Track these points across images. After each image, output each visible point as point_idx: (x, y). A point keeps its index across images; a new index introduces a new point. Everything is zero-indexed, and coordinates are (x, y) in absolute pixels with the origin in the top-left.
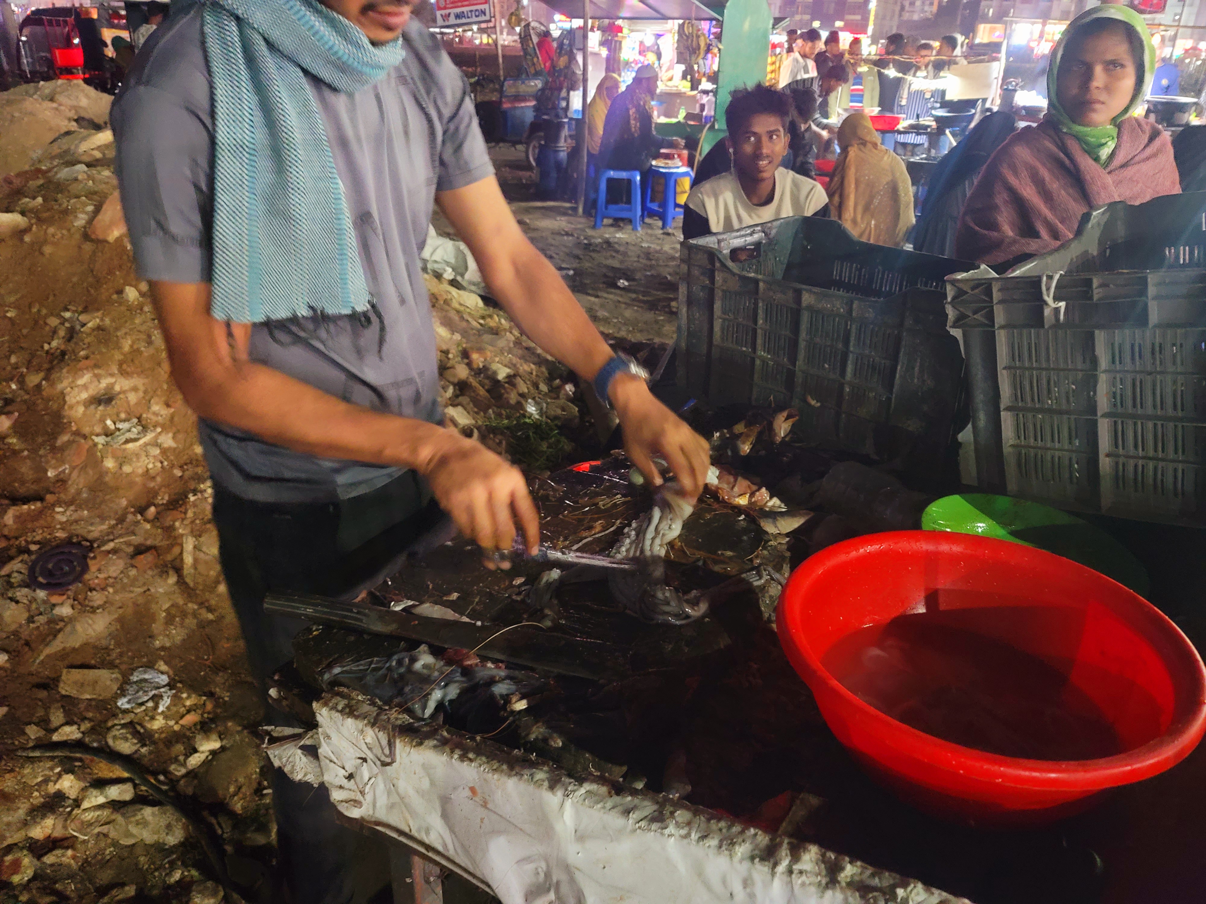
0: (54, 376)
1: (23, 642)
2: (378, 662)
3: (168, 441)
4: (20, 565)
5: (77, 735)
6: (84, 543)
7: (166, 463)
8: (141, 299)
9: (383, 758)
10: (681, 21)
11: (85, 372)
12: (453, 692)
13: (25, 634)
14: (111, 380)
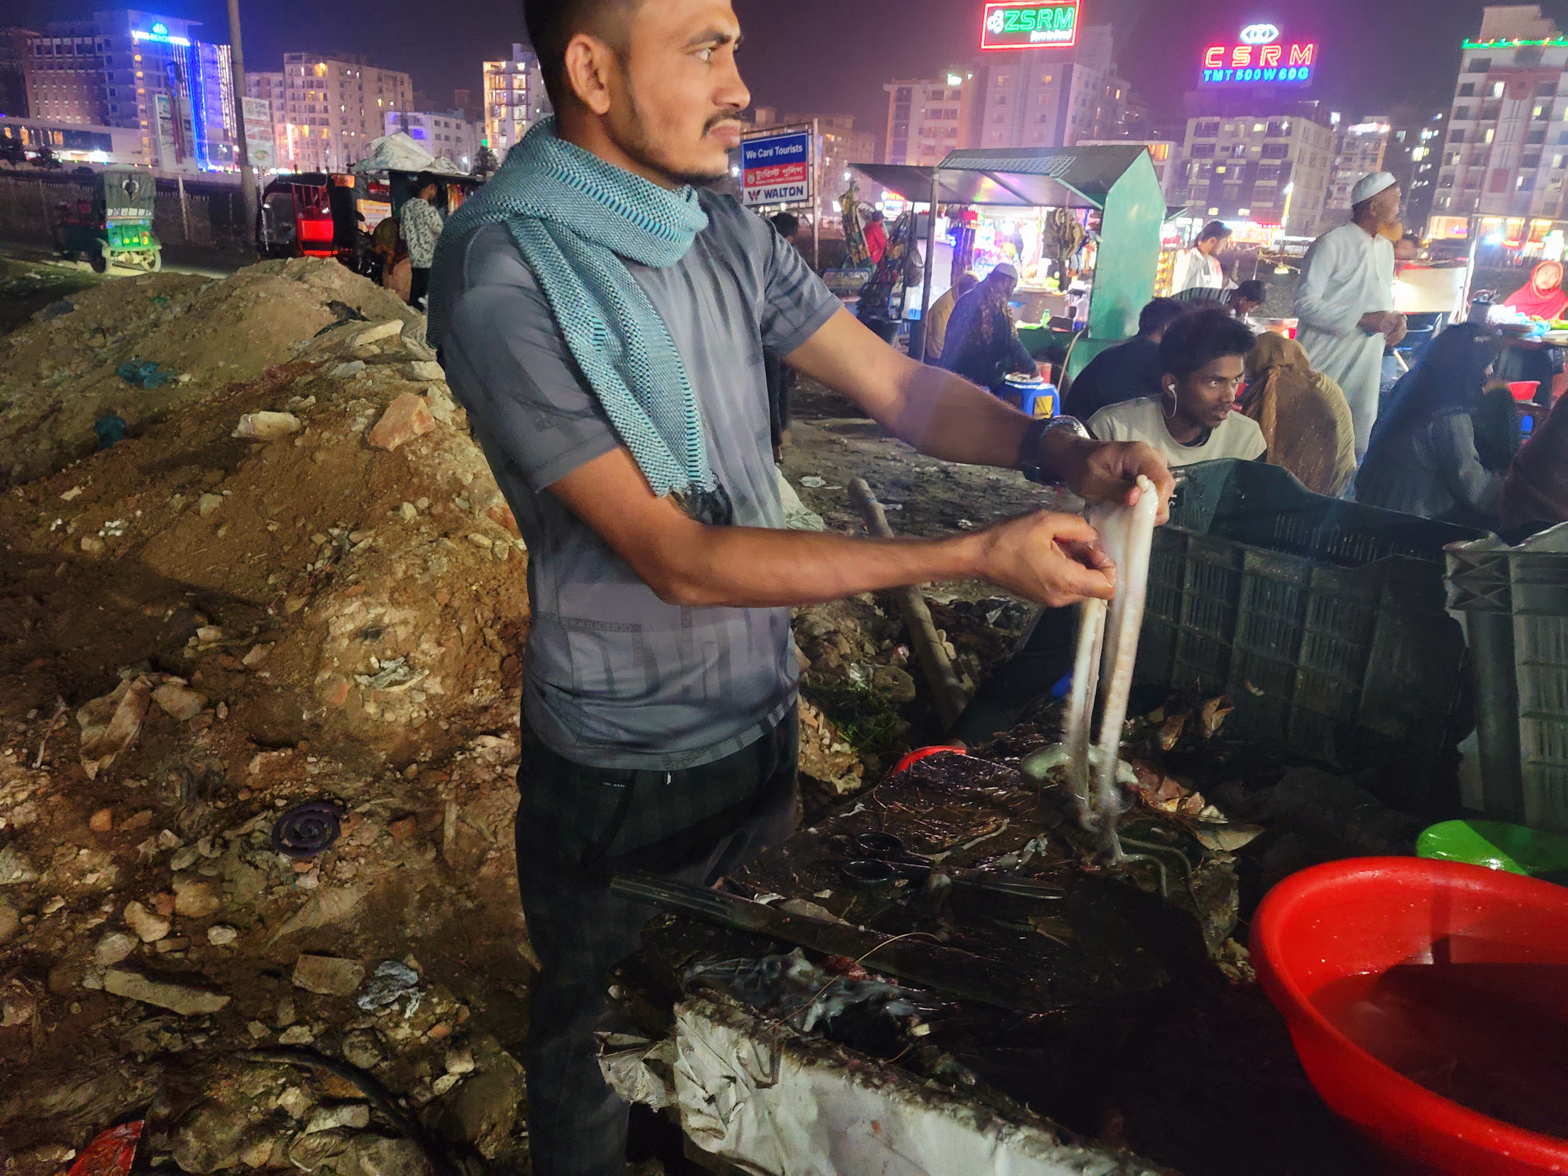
0: (319, 601)
1: (256, 917)
2: (745, 964)
3: (435, 686)
4: (263, 823)
5: (307, 1039)
6: (336, 801)
7: (431, 713)
8: (418, 518)
9: (761, 1078)
10: (1052, 209)
11: (354, 599)
12: (836, 1008)
13: (260, 907)
14: (380, 610)
